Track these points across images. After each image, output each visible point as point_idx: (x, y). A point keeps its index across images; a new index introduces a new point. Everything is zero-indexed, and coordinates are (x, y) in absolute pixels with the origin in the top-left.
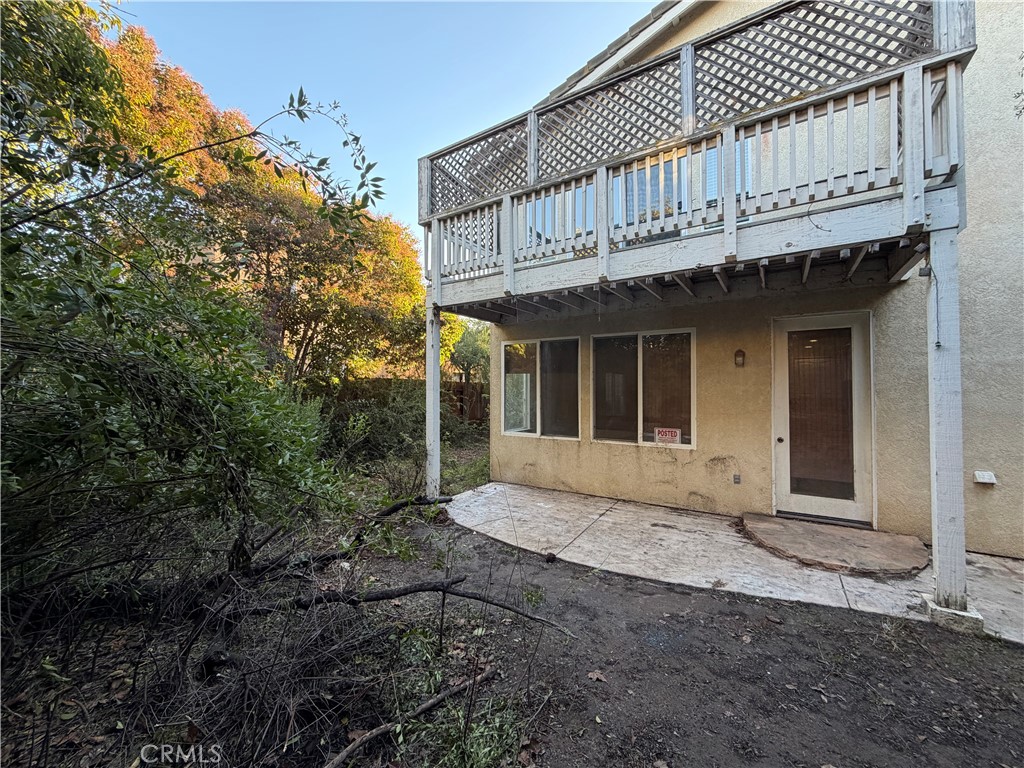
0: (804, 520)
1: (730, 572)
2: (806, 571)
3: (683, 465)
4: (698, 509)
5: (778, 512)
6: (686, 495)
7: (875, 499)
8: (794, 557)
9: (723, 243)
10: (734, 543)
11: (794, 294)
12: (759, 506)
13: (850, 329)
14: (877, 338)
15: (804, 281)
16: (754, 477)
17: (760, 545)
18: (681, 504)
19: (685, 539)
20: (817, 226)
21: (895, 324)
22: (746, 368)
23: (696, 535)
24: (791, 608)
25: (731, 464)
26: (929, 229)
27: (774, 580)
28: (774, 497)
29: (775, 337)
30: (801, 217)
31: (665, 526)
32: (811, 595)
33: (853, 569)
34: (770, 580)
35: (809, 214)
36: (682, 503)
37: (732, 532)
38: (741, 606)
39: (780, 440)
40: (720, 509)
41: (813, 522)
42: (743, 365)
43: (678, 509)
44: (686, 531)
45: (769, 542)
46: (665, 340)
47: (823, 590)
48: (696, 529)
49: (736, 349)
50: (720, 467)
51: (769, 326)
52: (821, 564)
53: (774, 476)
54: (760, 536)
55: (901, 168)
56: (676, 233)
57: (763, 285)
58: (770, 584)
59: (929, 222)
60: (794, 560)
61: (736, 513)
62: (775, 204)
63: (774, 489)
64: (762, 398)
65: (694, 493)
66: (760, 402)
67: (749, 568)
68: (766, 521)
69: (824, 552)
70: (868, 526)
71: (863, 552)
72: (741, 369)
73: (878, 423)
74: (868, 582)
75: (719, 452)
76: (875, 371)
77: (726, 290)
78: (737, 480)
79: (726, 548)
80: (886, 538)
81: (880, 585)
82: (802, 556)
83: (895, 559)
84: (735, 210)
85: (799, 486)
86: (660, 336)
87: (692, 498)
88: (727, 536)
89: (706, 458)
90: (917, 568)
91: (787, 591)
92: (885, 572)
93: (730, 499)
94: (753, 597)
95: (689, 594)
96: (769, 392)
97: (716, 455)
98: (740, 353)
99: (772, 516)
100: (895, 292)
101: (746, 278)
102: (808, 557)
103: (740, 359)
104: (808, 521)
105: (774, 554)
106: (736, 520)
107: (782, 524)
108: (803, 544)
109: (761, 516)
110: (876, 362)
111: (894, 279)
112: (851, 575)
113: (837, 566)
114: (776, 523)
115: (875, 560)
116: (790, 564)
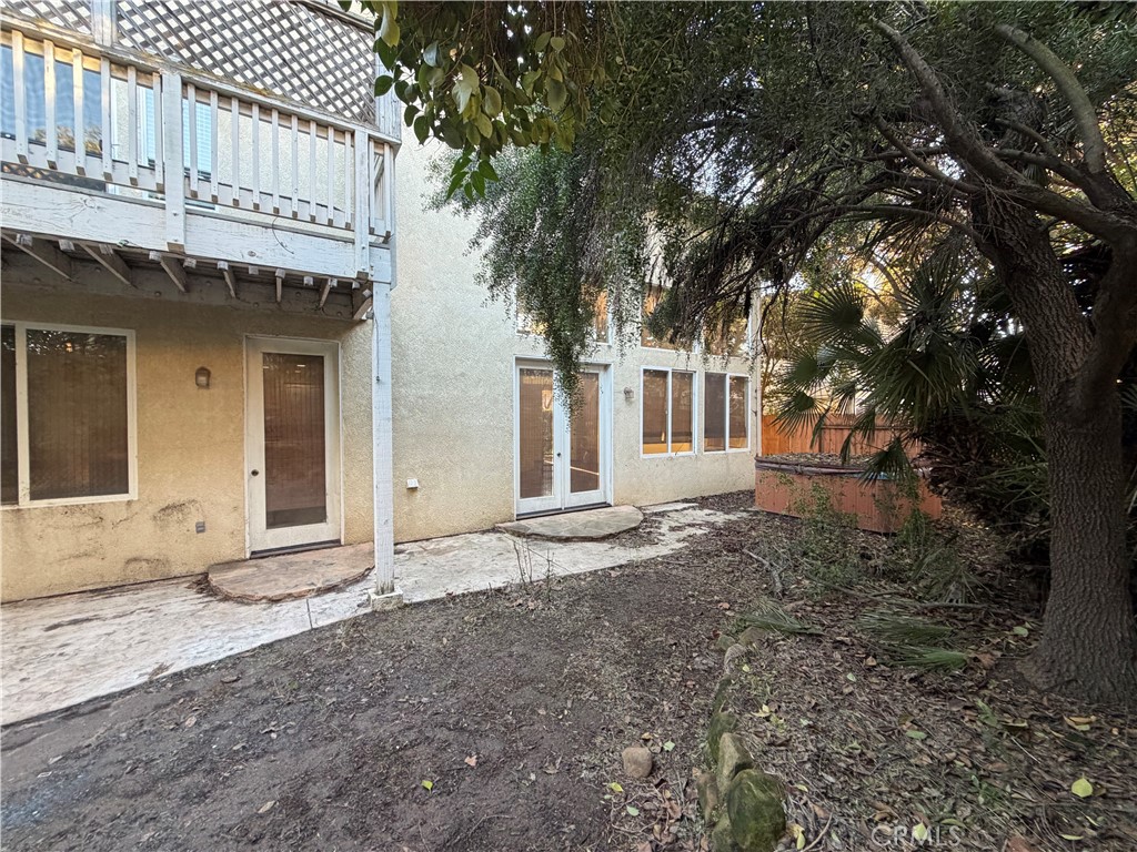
0: (279, 555)
1: (180, 647)
2: (275, 608)
3: (115, 525)
4: (142, 579)
5: (253, 553)
6: (121, 565)
7: (343, 518)
8: (264, 597)
9: (164, 223)
10: (193, 607)
11: (269, 312)
12: (228, 551)
13: (322, 357)
14: (345, 369)
15: (279, 299)
16: (223, 520)
17: (227, 598)
18: (112, 580)
19: (110, 630)
20: (282, 244)
21: (358, 358)
22: (212, 391)
23: (133, 617)
24: (253, 656)
25: (193, 509)
26: (373, 279)
27: (240, 633)
28: (247, 537)
29: (247, 356)
30: (266, 228)
31: (75, 622)
32: (276, 632)
33: (319, 589)
34: (232, 634)
35: (274, 227)
36: (113, 578)
37: (192, 595)
38: (189, 685)
39: (255, 473)
40: (177, 570)
41: (289, 553)
42: (208, 385)
43: (106, 589)
44: (115, 617)
45: (235, 593)
46: (96, 342)
47: (288, 622)
48: (133, 608)
49: (198, 366)
50: (176, 516)
51: (240, 343)
52: (290, 595)
53: (247, 516)
54: (226, 588)
55: (353, 216)
56: (100, 186)
57: (232, 293)
58: (232, 639)
59: (372, 273)
60: (264, 601)
61: (200, 569)
62: (236, 202)
63: (247, 528)
64: (233, 426)
65: (135, 560)
66: (230, 431)
67: (207, 632)
68: (235, 568)
69: (295, 582)
70: (336, 543)
71: (331, 568)
72: (205, 392)
73: (345, 447)
74: (332, 595)
75: (173, 495)
76: (343, 399)
77: (183, 289)
78: (201, 528)
79: (178, 618)
80: (350, 550)
81: (342, 595)
82: (270, 594)
83: (354, 567)
84: (181, 187)
85: (275, 519)
86: (86, 336)
87: (131, 566)
88: (182, 601)
89: (152, 509)
90: (369, 569)
91: (251, 639)
92: (345, 581)
93: (188, 554)
94: (207, 665)
95: (107, 706)
96: (242, 419)
97: (170, 502)
98: (203, 371)
99: (246, 560)
100: (358, 329)
101: (212, 280)
102: (278, 592)
103: (203, 379)
104: (284, 554)
105: (243, 603)
106: (200, 577)
107: (256, 566)
108: (275, 580)
109: (231, 564)
110: (344, 391)
111: (356, 317)
112: (318, 595)
113: (305, 591)
114: (250, 566)
115: (336, 574)
116: (258, 607)
